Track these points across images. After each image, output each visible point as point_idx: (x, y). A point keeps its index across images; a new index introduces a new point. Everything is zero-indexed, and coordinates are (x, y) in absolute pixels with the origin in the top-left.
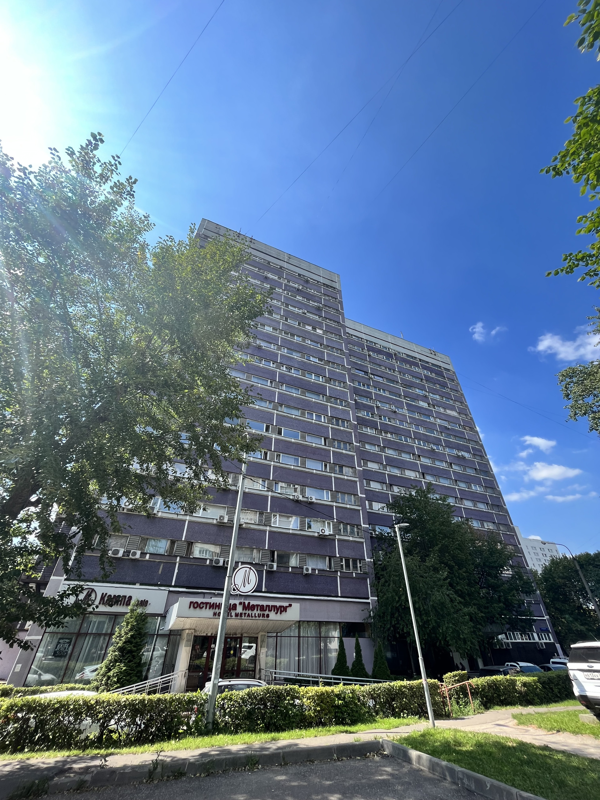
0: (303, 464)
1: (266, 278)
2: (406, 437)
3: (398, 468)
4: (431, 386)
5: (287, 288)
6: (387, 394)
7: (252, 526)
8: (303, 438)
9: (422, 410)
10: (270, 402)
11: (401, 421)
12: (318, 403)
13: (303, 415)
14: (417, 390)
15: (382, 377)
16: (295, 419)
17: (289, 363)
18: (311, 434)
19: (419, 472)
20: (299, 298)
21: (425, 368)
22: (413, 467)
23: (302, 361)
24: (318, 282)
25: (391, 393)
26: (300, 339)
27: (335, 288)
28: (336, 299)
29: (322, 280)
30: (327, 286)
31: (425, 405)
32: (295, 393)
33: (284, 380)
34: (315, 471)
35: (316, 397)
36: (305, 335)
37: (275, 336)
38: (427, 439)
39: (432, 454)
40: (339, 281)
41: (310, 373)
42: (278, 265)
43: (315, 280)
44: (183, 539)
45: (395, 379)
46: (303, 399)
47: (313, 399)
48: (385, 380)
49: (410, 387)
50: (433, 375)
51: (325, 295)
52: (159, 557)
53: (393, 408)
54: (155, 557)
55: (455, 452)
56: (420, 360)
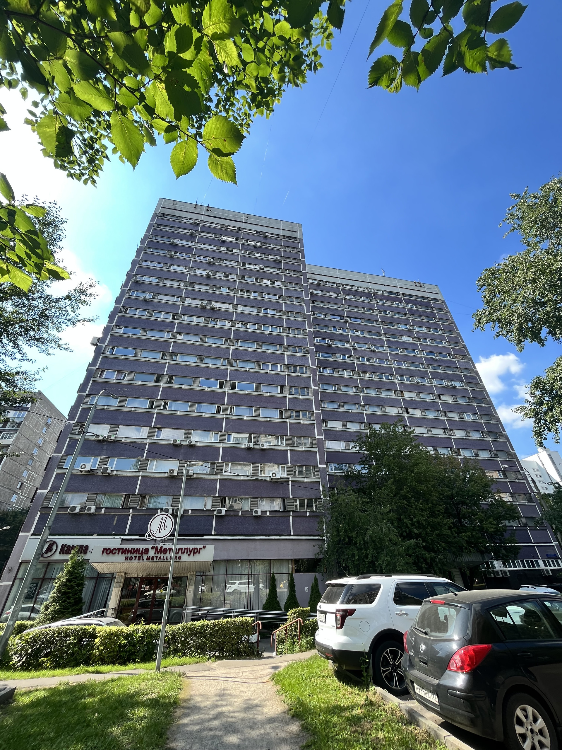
0: (257, 413)
1: (223, 242)
2: (387, 375)
3: (378, 406)
4: (417, 319)
5: (245, 247)
6: (366, 335)
7: (203, 476)
8: (258, 388)
9: (406, 345)
10: (224, 359)
11: (381, 360)
12: (274, 353)
13: (258, 366)
14: (400, 326)
15: (360, 319)
16: (249, 372)
17: (244, 320)
18: (266, 384)
19: (401, 407)
20: (257, 255)
21: (408, 302)
22: (394, 403)
23: (259, 316)
24: (278, 235)
25: (370, 333)
26: (257, 295)
27: (296, 238)
28: (297, 248)
29: (282, 233)
30: (288, 237)
31: (408, 339)
32: (250, 347)
33: (239, 336)
34: (268, 419)
35: (273, 348)
36: (262, 290)
37: (231, 296)
38: (410, 374)
39: (417, 388)
40: (301, 230)
41: (267, 325)
42: (235, 227)
43: (275, 234)
44: (136, 493)
45: (375, 318)
46: (259, 352)
47: (269, 350)
48: (363, 321)
49: (392, 324)
50: (419, 308)
51: (285, 246)
52: (113, 510)
53: (373, 347)
54: (110, 510)
55: (444, 383)
56: (403, 294)
